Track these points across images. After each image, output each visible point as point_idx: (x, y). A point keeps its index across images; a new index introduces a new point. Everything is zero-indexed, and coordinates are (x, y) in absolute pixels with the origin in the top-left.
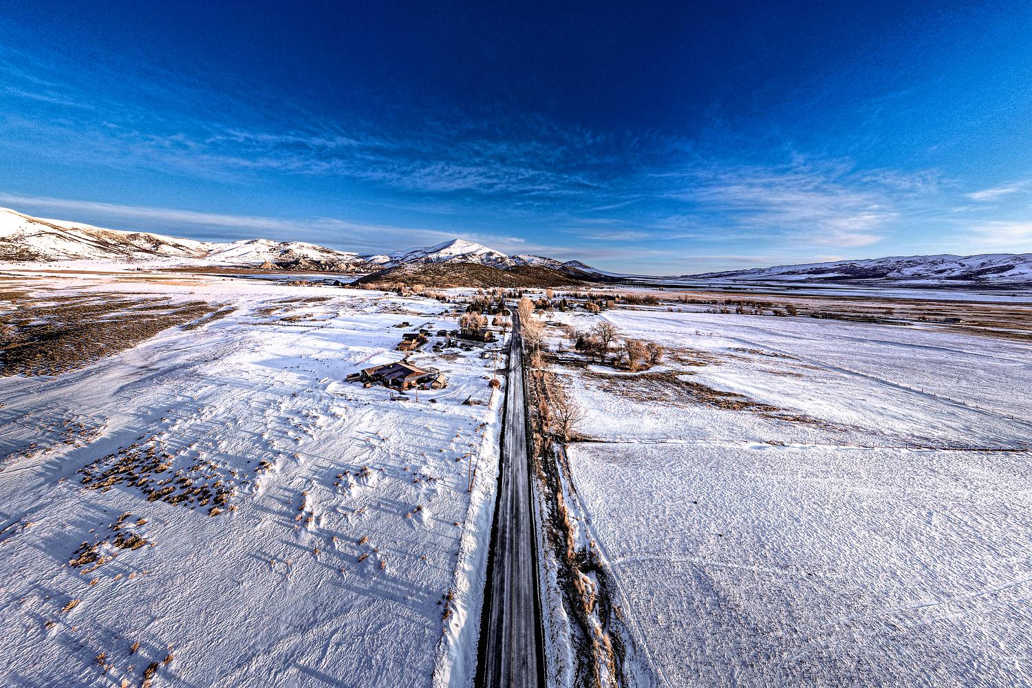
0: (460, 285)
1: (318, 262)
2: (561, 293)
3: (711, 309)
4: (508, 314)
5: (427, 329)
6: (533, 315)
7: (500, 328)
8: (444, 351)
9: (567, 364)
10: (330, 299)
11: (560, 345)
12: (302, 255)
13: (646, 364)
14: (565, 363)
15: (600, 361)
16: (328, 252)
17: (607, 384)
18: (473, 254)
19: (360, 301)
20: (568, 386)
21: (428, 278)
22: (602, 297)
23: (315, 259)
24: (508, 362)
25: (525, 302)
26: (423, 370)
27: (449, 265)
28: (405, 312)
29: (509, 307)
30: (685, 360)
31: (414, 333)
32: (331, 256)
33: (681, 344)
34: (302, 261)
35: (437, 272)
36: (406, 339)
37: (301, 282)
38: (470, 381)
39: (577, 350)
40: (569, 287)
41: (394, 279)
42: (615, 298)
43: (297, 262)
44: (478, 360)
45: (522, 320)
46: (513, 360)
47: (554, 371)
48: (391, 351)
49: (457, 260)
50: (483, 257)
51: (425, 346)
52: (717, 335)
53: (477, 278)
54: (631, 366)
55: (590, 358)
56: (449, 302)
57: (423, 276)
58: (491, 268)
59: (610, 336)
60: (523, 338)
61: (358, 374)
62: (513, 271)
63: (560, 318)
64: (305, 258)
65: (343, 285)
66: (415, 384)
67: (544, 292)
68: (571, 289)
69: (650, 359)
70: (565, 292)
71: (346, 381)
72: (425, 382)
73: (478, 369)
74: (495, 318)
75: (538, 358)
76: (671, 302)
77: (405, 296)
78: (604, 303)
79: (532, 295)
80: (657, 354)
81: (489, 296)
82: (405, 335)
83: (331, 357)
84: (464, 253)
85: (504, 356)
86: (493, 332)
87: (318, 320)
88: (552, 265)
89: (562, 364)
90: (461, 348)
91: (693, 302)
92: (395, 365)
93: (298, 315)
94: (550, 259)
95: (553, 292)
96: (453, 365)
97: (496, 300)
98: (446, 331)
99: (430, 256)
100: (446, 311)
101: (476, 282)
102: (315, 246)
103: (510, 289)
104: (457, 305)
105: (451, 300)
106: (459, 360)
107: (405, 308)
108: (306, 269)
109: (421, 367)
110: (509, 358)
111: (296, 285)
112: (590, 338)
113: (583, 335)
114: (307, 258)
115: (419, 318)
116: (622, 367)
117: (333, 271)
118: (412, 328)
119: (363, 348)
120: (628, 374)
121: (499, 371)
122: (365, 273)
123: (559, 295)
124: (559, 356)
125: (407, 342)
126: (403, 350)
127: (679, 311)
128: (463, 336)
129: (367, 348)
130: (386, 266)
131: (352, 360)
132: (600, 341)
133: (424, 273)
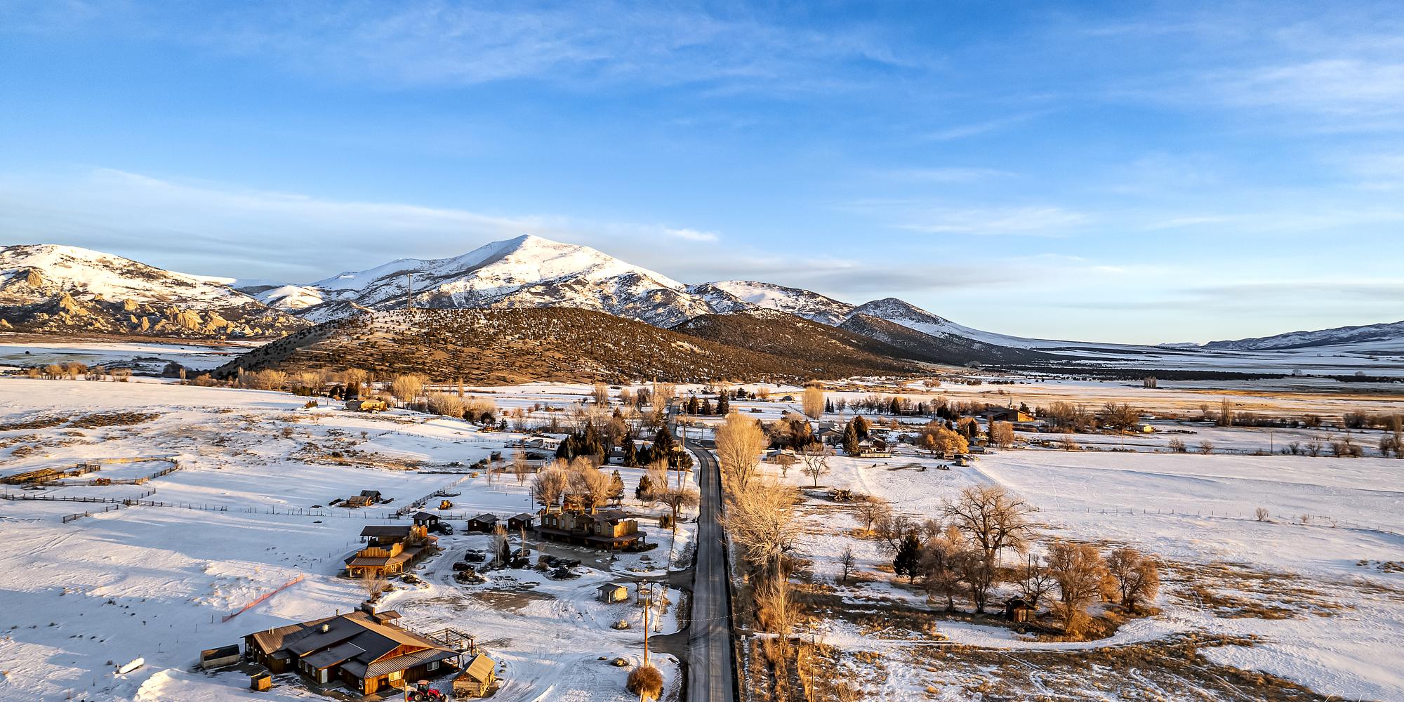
0: (537, 377)
1: (118, 307)
2: (850, 397)
3: (1303, 444)
4: (687, 463)
5: (435, 511)
6: (764, 468)
7: (662, 508)
8: (488, 579)
9: (869, 618)
10: (152, 417)
11: (848, 560)
12: (68, 286)
13: (1106, 613)
14: (862, 616)
15: (972, 609)
16: (149, 276)
17: (993, 681)
18: (576, 281)
19: (242, 424)
20: (871, 687)
21: (441, 356)
22: (977, 411)
23: (107, 297)
24: (685, 612)
25: (736, 427)
26: (424, 637)
27: (502, 314)
28: (367, 461)
29: (689, 442)
30: (1224, 601)
31: (396, 523)
32: (156, 287)
33: (1213, 552)
34: (68, 302)
35: (469, 336)
36: (372, 544)
37: (65, 368)
38: (568, 671)
39: (899, 572)
40: (873, 380)
41: (337, 359)
42: (1015, 412)
43: (53, 307)
44: (593, 607)
45: (731, 484)
46: (702, 606)
47: (831, 640)
48: (326, 581)
49: (530, 299)
50: (611, 289)
51: (430, 563)
52: (1322, 522)
53: (590, 354)
54: (1067, 622)
55: (940, 600)
56: (503, 427)
57: (424, 350)
58: (632, 323)
59: (1003, 533)
60: (733, 538)
61: (234, 650)
62: (700, 332)
63: (843, 477)
64: (77, 293)
65: (193, 377)
66: (400, 682)
67: (798, 398)
68: (881, 388)
69: (1118, 600)
70: (863, 397)
71: (198, 668)
72: (432, 676)
73: (594, 634)
74: (644, 479)
75: (780, 601)
76: (1180, 422)
77: (370, 410)
78: (983, 428)
79: (758, 406)
80: (1142, 583)
81: (625, 410)
82: (367, 531)
83: (152, 593)
84: (551, 276)
85: (674, 596)
86: (640, 520)
87: (117, 483)
88: (820, 313)
89: (854, 619)
90: (542, 569)
91: (1246, 422)
92: (337, 622)
93: (56, 466)
94: (813, 295)
95: (826, 395)
96: (518, 622)
97: (649, 423)
98: (494, 519)
99: (445, 287)
100: (495, 457)
101: (589, 366)
102: (110, 257)
103: (694, 387)
104: (530, 439)
105: (510, 422)
106: (536, 607)
107: (367, 447)
108: (80, 328)
109: (419, 630)
110: (691, 599)
111: (52, 376)
112: (941, 537)
113: (918, 530)
114: (85, 293)
115: (413, 477)
116: (1040, 628)
117: (162, 333)
118: (392, 508)
119: (250, 565)
120: (1058, 646)
121: (658, 642)
122: (256, 337)
123: (841, 406)
124: (845, 594)
125: (376, 551)
126: (360, 577)
127: (1206, 449)
128: (549, 532)
129: (260, 567)
130: (311, 320)
131: (215, 603)
132: (970, 547)
133: (430, 338)
